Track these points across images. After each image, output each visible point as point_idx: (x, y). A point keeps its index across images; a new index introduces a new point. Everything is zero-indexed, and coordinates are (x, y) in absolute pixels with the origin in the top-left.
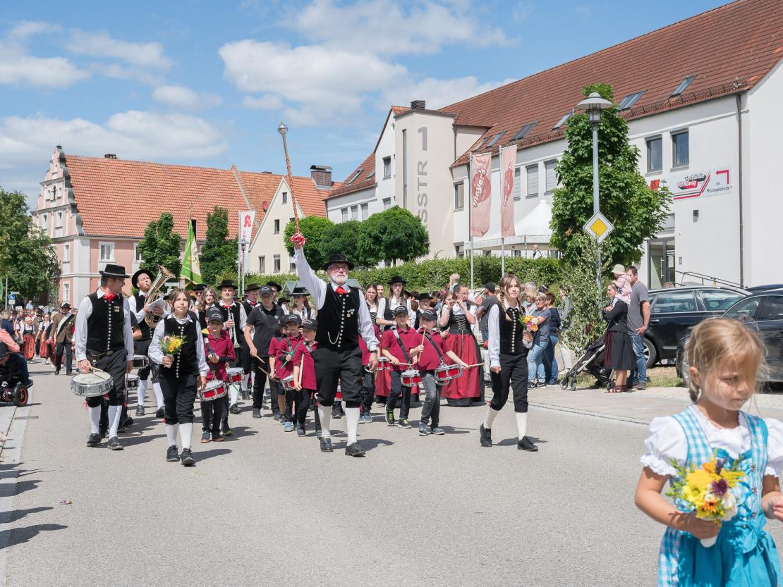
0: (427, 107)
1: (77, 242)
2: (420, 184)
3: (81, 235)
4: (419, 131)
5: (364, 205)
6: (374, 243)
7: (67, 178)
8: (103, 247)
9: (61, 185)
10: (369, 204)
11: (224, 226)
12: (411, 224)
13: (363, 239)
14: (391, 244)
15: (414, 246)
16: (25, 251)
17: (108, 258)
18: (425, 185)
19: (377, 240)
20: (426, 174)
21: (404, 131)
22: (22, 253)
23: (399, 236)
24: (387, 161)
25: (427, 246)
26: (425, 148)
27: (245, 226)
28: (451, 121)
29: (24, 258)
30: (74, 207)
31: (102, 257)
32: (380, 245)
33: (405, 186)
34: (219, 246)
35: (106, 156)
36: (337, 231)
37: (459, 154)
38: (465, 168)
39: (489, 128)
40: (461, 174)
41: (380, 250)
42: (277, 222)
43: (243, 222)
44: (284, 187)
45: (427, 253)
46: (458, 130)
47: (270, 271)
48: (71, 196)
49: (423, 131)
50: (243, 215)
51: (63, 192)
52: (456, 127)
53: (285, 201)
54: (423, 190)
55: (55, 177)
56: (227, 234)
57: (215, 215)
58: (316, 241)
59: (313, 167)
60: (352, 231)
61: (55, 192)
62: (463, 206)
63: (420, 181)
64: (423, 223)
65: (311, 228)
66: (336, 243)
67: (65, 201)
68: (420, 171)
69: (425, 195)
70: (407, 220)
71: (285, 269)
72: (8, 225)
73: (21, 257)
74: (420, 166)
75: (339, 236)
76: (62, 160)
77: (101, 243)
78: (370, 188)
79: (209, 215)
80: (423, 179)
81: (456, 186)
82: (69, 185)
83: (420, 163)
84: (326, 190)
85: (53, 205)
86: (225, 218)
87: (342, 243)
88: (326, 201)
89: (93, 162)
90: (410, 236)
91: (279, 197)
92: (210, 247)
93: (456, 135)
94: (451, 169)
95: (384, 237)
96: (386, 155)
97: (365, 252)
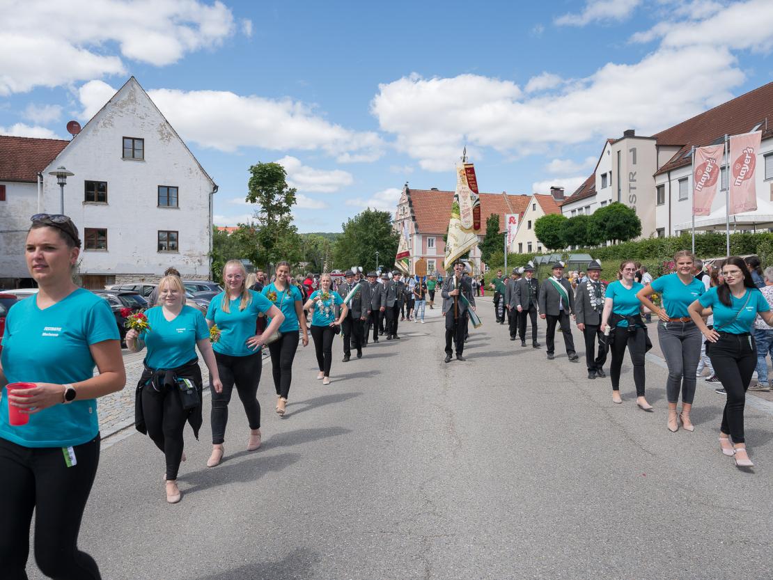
0: (636, 135)
1: (415, 237)
2: (631, 188)
3: (417, 233)
4: (631, 151)
5: (588, 207)
6: (599, 229)
7: (410, 201)
8: (429, 240)
9: (407, 206)
10: (591, 206)
11: (497, 225)
12: (628, 214)
13: (592, 226)
14: (613, 229)
15: (630, 230)
16: (388, 243)
17: (432, 246)
18: (635, 188)
19: (602, 226)
20: (635, 181)
21: (618, 152)
22: (386, 244)
23: (618, 223)
24: (604, 176)
25: (640, 230)
26: (635, 162)
27: (510, 223)
28: (654, 142)
29: (387, 248)
30: (414, 218)
31: (429, 246)
32: (604, 230)
33: (619, 190)
34: (494, 237)
35: (432, 189)
36: (571, 222)
37: (661, 165)
38: (667, 175)
39: (684, 146)
40: (663, 179)
41: (603, 233)
42: (530, 222)
43: (508, 220)
44: (534, 201)
45: (640, 235)
46: (660, 148)
47: (525, 250)
48: (412, 211)
49: (634, 150)
50: (508, 216)
51: (408, 210)
52: (658, 146)
53: (534, 209)
54: (633, 192)
55: (404, 202)
56: (498, 230)
57: (492, 218)
58: (556, 230)
59: (552, 188)
60: (582, 222)
61: (404, 210)
62: (663, 202)
63: (631, 186)
64: (637, 214)
65: (552, 222)
66: (570, 230)
67: (409, 215)
68: (631, 178)
69: (634, 196)
70: (625, 212)
71: (535, 250)
72: (379, 229)
73: (385, 246)
74: (631, 176)
75: (572, 225)
76: (408, 192)
77: (428, 238)
78: (592, 196)
79: (488, 218)
80: (633, 184)
81: (658, 188)
82: (410, 206)
83: (631, 173)
84: (560, 201)
85: (403, 217)
86: (498, 220)
87: (575, 230)
88: (561, 206)
89: (424, 193)
90: (627, 223)
91: (531, 207)
92: (488, 238)
93: (658, 153)
94: (654, 176)
95: (608, 224)
96: (603, 173)
97: (592, 235)
